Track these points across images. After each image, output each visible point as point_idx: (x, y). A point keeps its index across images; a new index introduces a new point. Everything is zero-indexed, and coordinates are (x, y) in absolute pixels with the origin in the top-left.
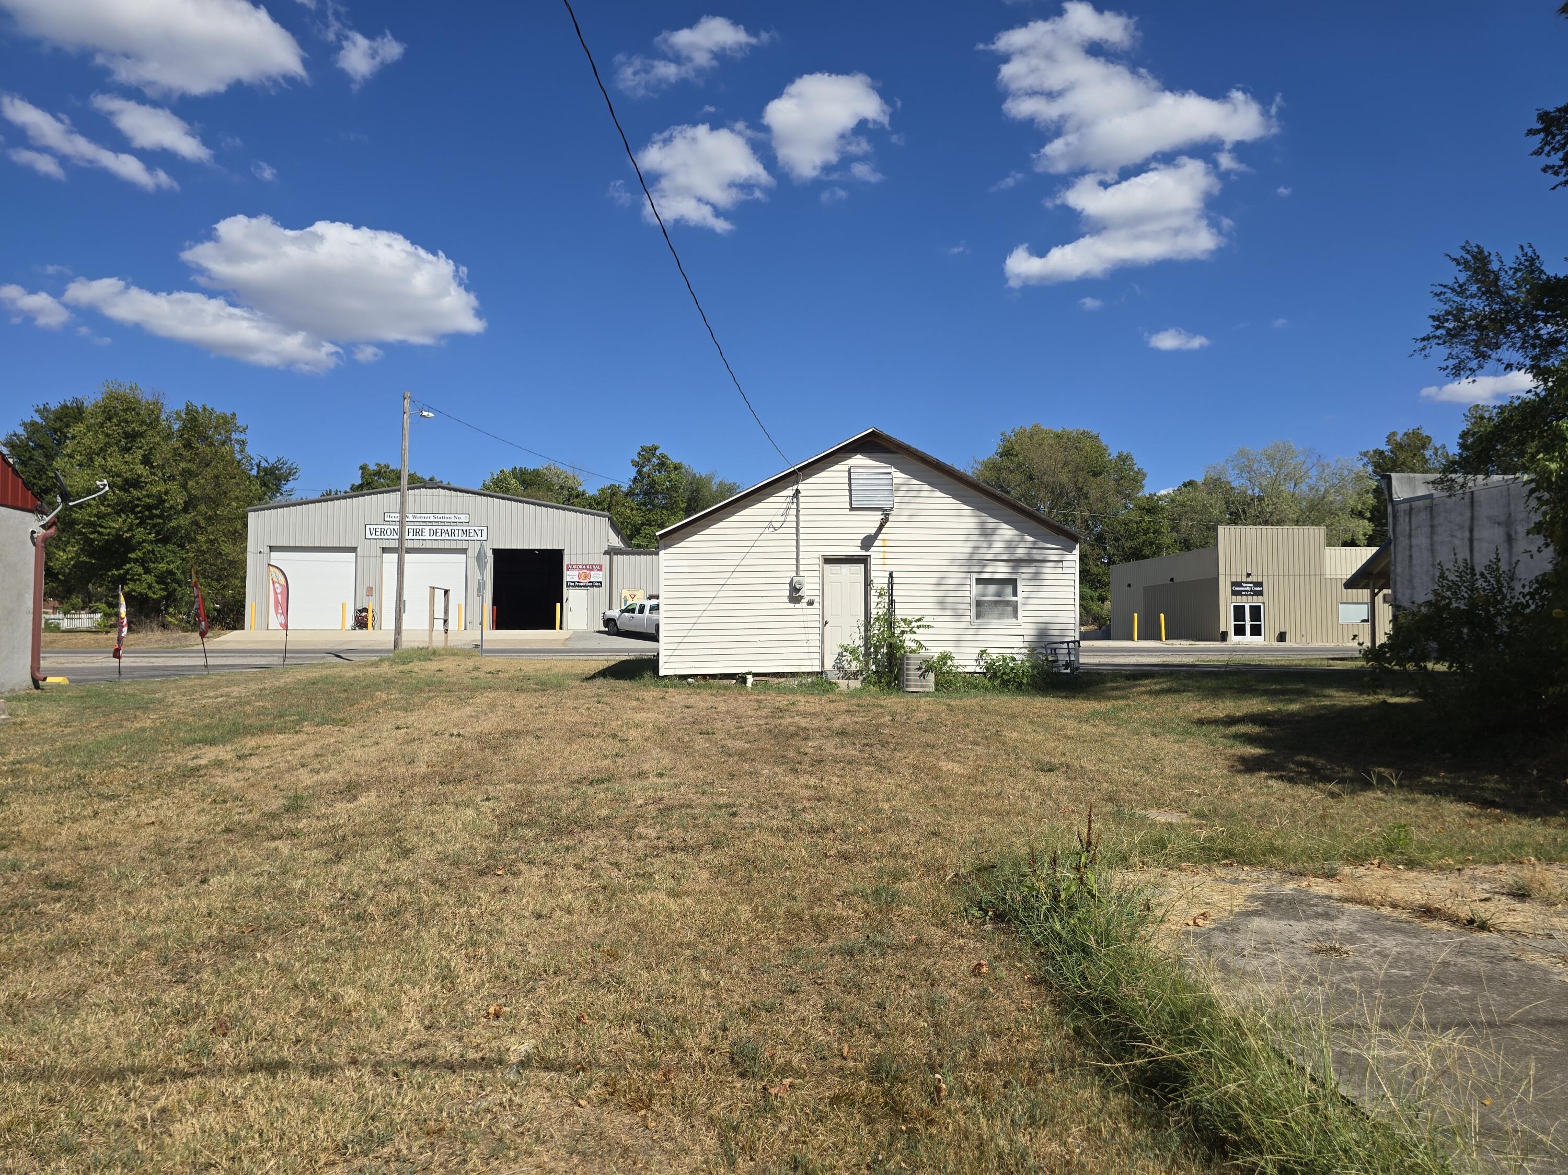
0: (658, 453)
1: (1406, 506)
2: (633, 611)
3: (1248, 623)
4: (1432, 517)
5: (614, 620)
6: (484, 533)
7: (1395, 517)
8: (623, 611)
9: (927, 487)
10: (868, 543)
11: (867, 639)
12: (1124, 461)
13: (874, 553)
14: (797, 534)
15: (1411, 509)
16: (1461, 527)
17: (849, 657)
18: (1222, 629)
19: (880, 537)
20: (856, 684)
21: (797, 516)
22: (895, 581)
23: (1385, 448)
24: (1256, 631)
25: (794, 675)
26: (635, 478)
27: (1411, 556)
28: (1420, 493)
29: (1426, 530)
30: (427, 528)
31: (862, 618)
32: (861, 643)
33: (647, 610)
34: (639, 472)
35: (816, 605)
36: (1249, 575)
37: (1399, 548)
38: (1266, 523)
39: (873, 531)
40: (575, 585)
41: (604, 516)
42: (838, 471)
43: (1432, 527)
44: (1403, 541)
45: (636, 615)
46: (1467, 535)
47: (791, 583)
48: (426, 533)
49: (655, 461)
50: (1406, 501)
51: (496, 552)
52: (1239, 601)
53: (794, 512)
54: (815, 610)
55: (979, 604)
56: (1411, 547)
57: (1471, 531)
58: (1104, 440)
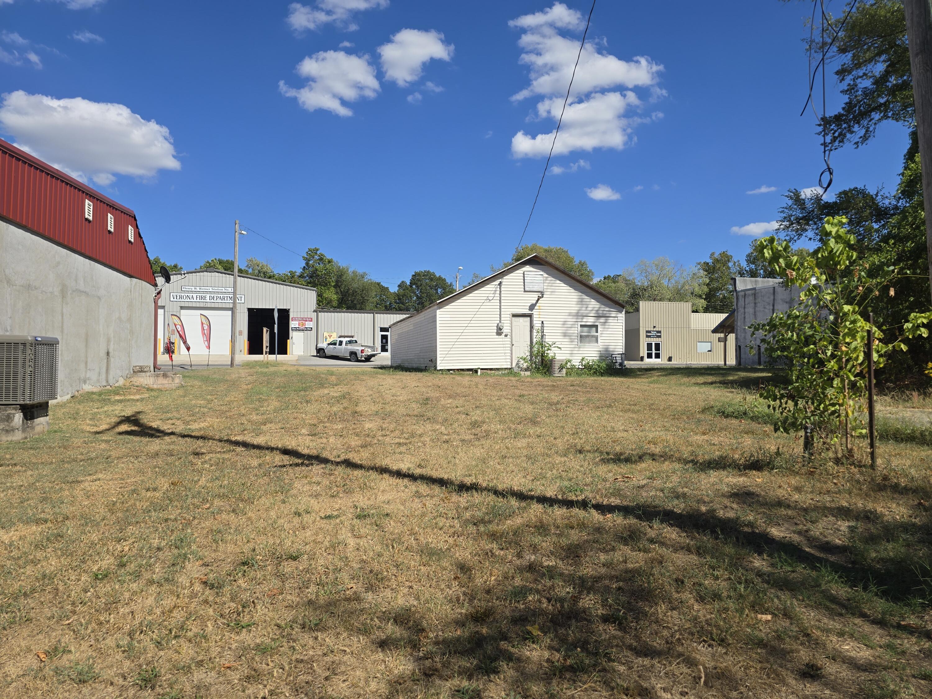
0: (318, 252)
1: (743, 293)
2: (335, 344)
3: (654, 352)
4: (755, 299)
5: (323, 349)
6: (243, 299)
7: (737, 299)
8: (329, 344)
9: (558, 282)
10: (532, 307)
11: (531, 352)
12: (582, 265)
13: (535, 312)
14: (500, 303)
15: (745, 295)
16: (769, 304)
17: (522, 362)
18: (641, 355)
19: (538, 305)
20: (528, 373)
21: (500, 294)
22: (545, 325)
23: (710, 261)
24: (657, 356)
25: (498, 369)
26: (304, 267)
27: (745, 318)
28: (749, 287)
29: (753, 305)
30: (208, 295)
31: (529, 343)
32: (528, 354)
33: (344, 343)
34: (307, 264)
35: (509, 336)
36: (654, 327)
37: (739, 314)
38: (654, 300)
39: (534, 302)
40: (297, 329)
41: (313, 290)
42: (520, 272)
43: (755, 303)
44: (741, 310)
45: (337, 346)
46: (772, 307)
47: (497, 326)
48: (208, 298)
49: (317, 257)
50: (742, 291)
51: (250, 310)
52: (650, 340)
53: (498, 292)
54: (508, 339)
55: (581, 336)
56: (745, 313)
57: (773, 306)
58: (571, 254)
